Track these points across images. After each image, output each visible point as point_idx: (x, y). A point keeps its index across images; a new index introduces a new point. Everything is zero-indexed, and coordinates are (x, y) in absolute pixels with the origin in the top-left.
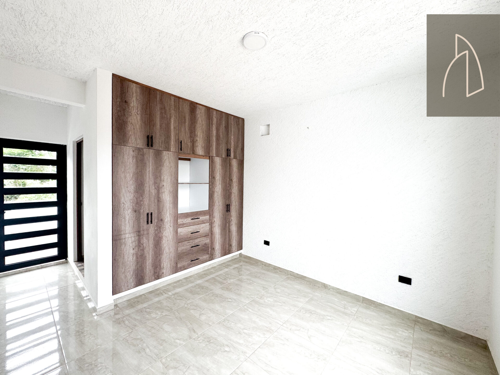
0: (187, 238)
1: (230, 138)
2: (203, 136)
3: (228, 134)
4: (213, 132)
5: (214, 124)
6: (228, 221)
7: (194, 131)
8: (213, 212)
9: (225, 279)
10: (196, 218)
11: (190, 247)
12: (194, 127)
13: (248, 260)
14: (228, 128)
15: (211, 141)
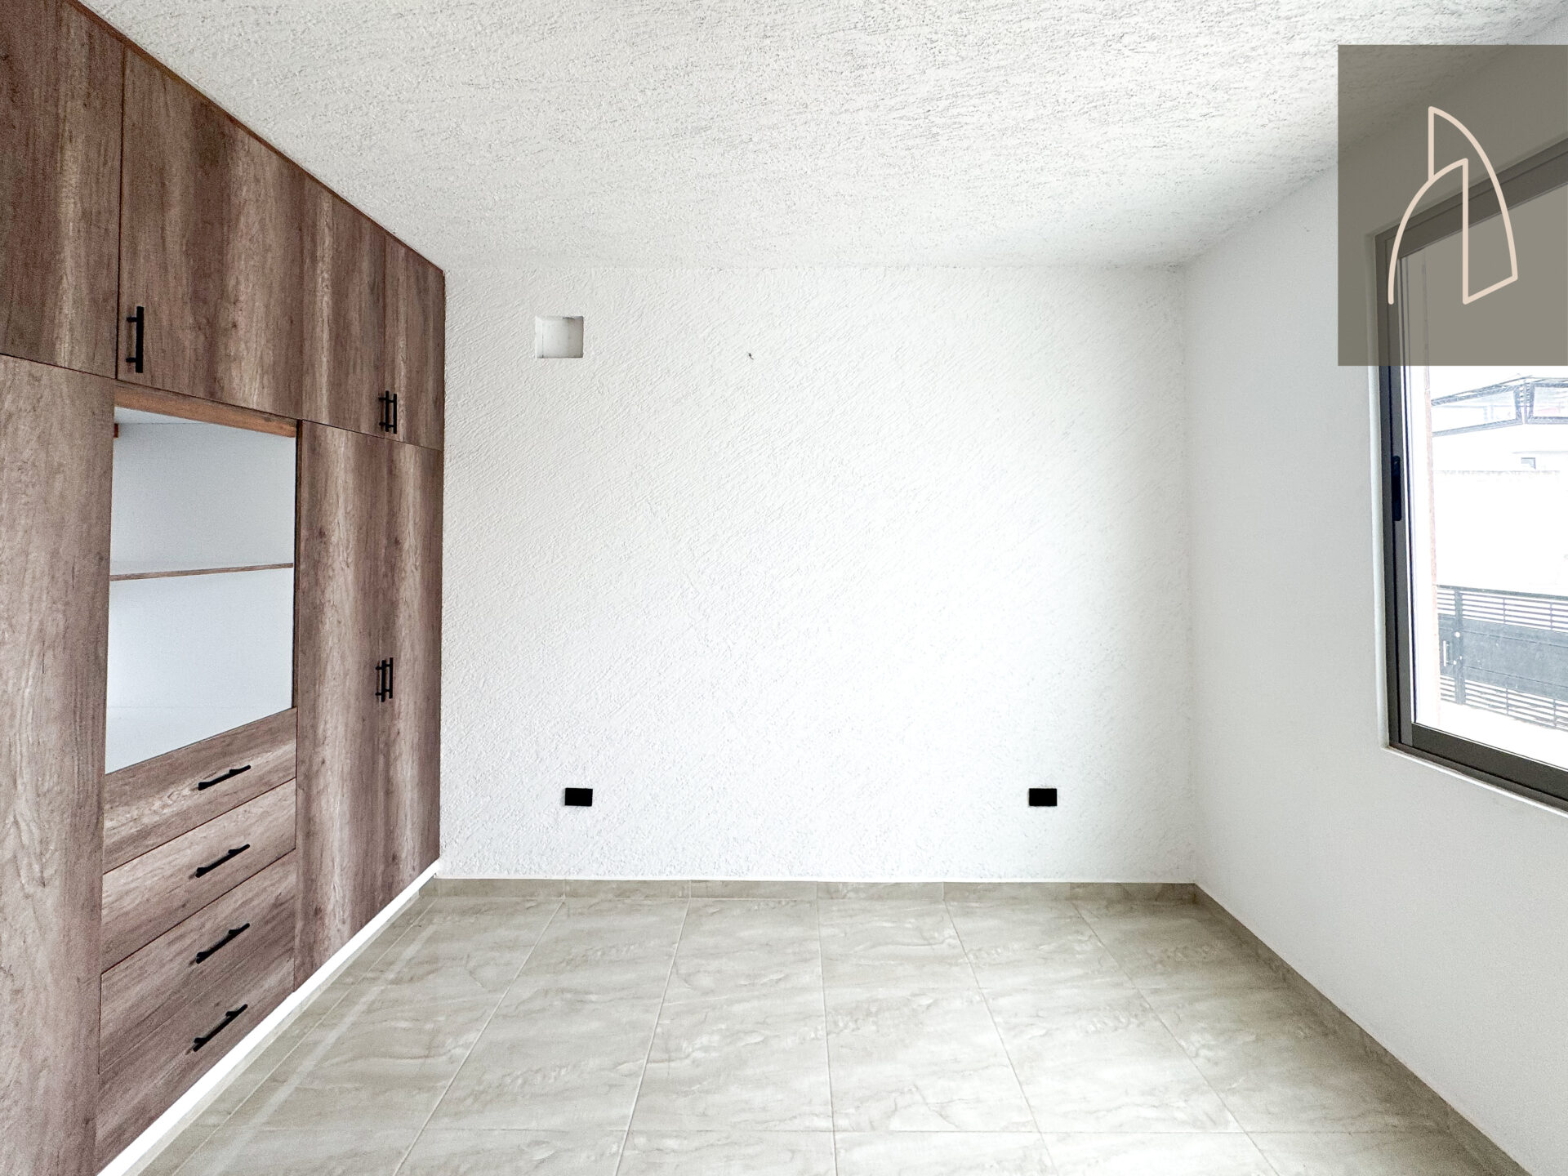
0: (170, 912)
1: (394, 346)
2: (267, 306)
3: (382, 325)
4: (318, 299)
5: (323, 261)
6: (382, 746)
7: (219, 271)
8: (314, 718)
9: (429, 1048)
10: (226, 771)
11: (188, 961)
12: (221, 249)
13: (481, 901)
14: (384, 299)
15: (307, 344)
